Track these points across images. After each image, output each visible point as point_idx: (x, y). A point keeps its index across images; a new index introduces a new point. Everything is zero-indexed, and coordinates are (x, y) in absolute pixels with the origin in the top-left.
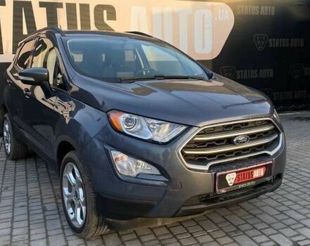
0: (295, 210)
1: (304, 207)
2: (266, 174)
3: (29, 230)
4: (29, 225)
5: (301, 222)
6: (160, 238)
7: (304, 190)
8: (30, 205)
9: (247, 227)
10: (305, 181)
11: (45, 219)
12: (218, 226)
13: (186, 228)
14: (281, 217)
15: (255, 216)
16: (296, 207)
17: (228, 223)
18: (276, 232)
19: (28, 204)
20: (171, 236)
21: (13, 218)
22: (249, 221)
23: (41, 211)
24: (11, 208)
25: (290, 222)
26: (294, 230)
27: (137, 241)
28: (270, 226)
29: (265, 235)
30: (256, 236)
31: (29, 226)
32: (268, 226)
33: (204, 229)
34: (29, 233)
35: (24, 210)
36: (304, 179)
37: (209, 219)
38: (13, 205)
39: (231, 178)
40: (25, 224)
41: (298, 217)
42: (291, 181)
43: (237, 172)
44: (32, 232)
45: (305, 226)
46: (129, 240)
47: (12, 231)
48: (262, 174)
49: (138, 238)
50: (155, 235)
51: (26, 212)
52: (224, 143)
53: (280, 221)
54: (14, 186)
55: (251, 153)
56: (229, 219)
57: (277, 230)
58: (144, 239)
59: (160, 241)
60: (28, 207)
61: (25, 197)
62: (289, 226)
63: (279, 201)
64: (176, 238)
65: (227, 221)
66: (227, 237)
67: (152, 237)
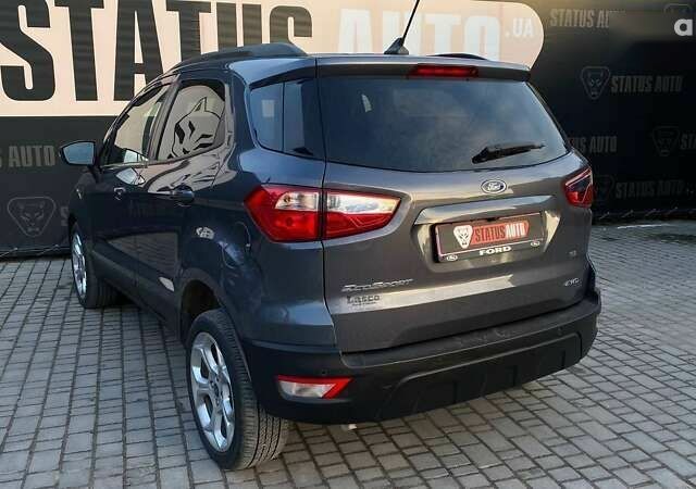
0: (646, 433)
1: (664, 427)
3: (155, 447)
4: (154, 437)
5: (657, 456)
6: (393, 476)
7: (667, 392)
8: (154, 399)
9: (554, 461)
10: (668, 374)
11: (182, 427)
12: (499, 458)
13: (439, 458)
14: (619, 445)
15: (568, 440)
16: (649, 426)
17: (519, 453)
18: (607, 474)
19: (150, 396)
20: (411, 472)
21: (124, 423)
22: (556, 450)
23: (173, 412)
24: (120, 402)
25: (635, 455)
26: (643, 472)
27: (351, 480)
28: (597, 462)
29: (587, 479)
30: (571, 480)
31: (154, 441)
32: (592, 462)
33: (473, 463)
34: (155, 454)
35: (143, 409)
36: (668, 369)
37: (481, 442)
38: (123, 398)
40: (147, 435)
41: (652, 446)
42: (642, 373)
44: (161, 453)
45: (664, 466)
46: (336, 477)
47: (125, 448)
49: (352, 473)
50: (383, 469)
51: (147, 412)
53: (617, 453)
54: (122, 359)
56: (520, 445)
57: (610, 471)
58: (363, 475)
59: (392, 481)
60: (150, 403)
61: (144, 383)
62: (632, 464)
63: (617, 412)
64: (421, 477)
65: (517, 448)
66: (516, 480)
67: (378, 473)
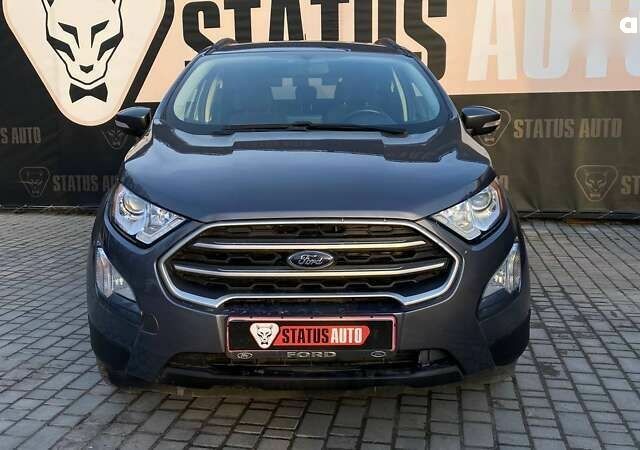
2: (369, 343)
39: (265, 332)
43: (280, 324)
48: (359, 340)
50: (211, 415)
52: (274, 261)
55: (347, 291)
